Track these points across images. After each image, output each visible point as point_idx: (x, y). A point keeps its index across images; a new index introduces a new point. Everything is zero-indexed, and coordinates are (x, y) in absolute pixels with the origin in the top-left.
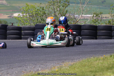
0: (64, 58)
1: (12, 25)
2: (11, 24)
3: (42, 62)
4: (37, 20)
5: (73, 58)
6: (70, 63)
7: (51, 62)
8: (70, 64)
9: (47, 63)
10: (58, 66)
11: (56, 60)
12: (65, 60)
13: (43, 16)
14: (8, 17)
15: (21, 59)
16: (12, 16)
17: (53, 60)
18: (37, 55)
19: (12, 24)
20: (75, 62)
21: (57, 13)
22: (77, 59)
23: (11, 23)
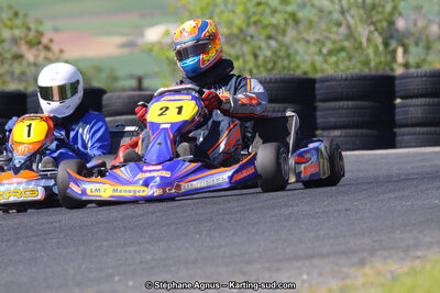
0: (367, 241)
1: (140, 88)
2: (134, 83)
3: (258, 266)
4: (256, 56)
5: (411, 242)
6: (393, 267)
7: (299, 264)
8: (392, 272)
9: (278, 270)
10: (335, 284)
11: (328, 255)
12: (372, 252)
13: (284, 33)
14: (123, 46)
15: (157, 257)
16: (140, 41)
17: (311, 257)
18: (234, 234)
19: (140, 80)
20: (417, 263)
21: (353, 17)
22: (429, 246)
23: (131, 77)
